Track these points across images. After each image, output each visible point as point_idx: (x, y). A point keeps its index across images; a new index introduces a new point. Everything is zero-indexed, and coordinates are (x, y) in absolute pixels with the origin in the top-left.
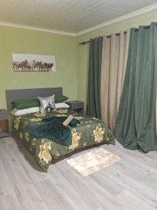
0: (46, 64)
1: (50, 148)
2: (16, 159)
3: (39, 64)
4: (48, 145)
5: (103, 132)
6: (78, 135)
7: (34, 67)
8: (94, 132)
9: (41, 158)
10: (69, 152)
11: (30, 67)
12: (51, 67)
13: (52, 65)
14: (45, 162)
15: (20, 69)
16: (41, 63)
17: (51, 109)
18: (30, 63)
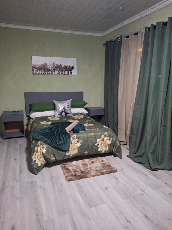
0: (66, 67)
1: (44, 151)
2: (18, 158)
3: (58, 67)
4: (43, 148)
5: (109, 142)
6: (78, 142)
7: (54, 70)
8: (98, 140)
9: (34, 160)
10: (67, 158)
11: (49, 70)
12: (71, 70)
13: (73, 68)
14: (37, 164)
15: (39, 72)
16: (61, 65)
17: (66, 114)
18: (50, 66)
